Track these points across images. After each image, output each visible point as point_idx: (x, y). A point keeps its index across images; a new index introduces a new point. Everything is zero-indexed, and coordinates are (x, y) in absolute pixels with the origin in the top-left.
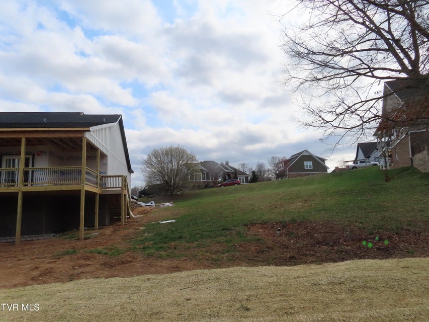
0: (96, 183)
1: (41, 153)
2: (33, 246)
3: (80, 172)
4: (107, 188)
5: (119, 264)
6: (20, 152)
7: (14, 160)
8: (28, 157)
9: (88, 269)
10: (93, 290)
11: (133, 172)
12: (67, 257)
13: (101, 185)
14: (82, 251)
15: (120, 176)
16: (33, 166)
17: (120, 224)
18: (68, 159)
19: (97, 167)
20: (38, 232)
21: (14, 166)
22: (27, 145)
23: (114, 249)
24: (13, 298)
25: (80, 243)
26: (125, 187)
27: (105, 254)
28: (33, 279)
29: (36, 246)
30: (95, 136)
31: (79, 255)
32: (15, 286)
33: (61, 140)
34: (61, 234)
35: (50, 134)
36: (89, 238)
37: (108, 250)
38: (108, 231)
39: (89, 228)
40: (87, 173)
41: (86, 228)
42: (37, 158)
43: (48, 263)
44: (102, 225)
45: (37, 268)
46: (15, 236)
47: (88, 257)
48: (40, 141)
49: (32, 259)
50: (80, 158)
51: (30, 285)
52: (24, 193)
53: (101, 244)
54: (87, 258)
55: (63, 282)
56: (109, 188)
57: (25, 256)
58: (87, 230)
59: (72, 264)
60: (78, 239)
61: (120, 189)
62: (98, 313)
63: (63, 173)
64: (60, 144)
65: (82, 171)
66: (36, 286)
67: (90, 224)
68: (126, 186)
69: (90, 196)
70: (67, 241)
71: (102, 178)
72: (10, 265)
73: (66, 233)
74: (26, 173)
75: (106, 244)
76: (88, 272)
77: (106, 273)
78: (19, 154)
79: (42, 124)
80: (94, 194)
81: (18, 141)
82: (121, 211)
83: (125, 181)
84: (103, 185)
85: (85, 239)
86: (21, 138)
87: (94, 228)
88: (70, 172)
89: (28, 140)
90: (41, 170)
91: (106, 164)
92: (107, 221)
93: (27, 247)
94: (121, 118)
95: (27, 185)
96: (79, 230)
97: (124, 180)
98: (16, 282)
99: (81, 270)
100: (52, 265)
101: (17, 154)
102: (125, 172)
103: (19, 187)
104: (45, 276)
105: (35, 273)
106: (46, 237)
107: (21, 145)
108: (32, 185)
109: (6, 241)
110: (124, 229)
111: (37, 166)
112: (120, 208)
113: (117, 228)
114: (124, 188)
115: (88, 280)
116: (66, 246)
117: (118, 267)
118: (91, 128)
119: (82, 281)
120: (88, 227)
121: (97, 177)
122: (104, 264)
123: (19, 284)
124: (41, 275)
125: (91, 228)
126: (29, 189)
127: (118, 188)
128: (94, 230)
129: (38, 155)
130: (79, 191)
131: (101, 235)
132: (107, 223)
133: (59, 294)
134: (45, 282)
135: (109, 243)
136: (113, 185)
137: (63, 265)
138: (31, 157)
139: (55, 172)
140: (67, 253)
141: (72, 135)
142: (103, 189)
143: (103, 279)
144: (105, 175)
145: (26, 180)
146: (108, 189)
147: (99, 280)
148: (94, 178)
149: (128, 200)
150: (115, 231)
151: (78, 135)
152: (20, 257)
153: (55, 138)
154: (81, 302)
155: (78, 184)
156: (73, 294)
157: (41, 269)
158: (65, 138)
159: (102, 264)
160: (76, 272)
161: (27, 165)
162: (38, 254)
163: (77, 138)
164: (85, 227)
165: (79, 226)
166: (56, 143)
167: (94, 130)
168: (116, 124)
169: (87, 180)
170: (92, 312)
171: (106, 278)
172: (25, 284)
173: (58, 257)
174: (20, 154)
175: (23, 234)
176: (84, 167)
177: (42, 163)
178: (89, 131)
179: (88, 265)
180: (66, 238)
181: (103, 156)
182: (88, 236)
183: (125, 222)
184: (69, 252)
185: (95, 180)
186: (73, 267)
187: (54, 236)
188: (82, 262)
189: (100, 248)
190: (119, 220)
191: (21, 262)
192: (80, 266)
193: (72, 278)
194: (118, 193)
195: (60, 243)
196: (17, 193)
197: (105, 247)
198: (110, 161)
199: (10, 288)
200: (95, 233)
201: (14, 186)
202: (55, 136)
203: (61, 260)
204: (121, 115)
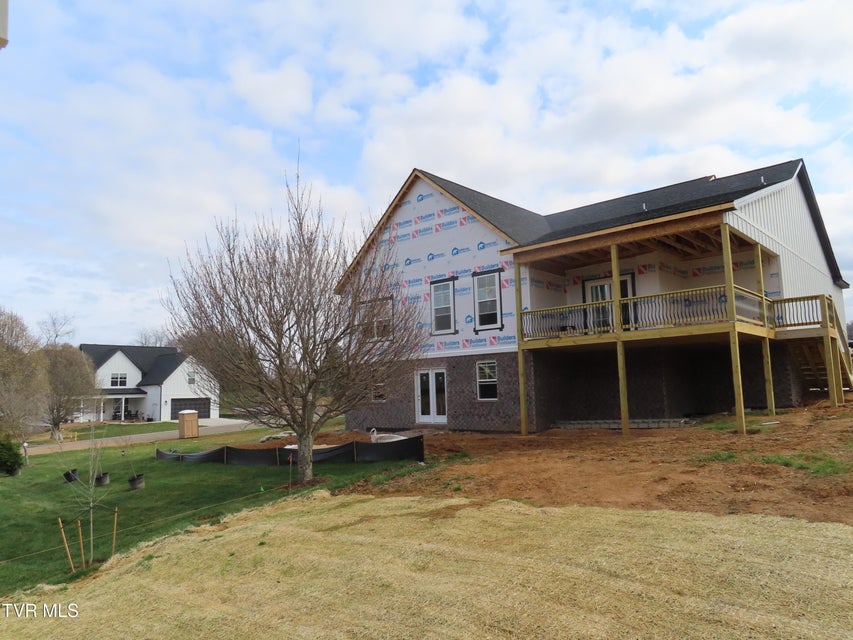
0: (761, 318)
1: (645, 268)
2: (653, 439)
3: (723, 298)
4: (787, 326)
5: (840, 494)
6: (611, 272)
7: (602, 287)
8: (624, 278)
9: (765, 495)
10: (783, 541)
11: (847, 286)
12: (718, 466)
13: (772, 320)
14: (746, 456)
15: (816, 297)
16: (634, 294)
17: (828, 404)
18: (695, 275)
19: (759, 282)
20: (657, 414)
21: (603, 298)
22: (620, 257)
23: (820, 459)
24: (632, 527)
25: (742, 440)
26: (832, 320)
27: (802, 468)
28: (659, 498)
29: (657, 439)
30: (746, 218)
31: (743, 465)
32: (633, 505)
33: (678, 238)
34: (699, 420)
35: (658, 230)
36: (757, 432)
37: (807, 458)
38: (801, 418)
39: (754, 412)
40: (739, 298)
41: (749, 410)
42: (639, 279)
43: (683, 473)
44: (784, 404)
45: (665, 479)
46: (620, 419)
47: (762, 469)
48: (641, 247)
49: (653, 462)
50: (721, 268)
51: (657, 508)
52: (626, 344)
53: (786, 446)
54: (761, 473)
55: (717, 514)
56: (791, 325)
57: (641, 455)
58: (752, 414)
59: (730, 480)
60: (736, 432)
61: (818, 326)
62: (801, 591)
63: (688, 302)
64: (678, 246)
65: (727, 295)
66: (668, 512)
67: (756, 403)
68: (834, 319)
69: (750, 344)
70: (712, 434)
71: (772, 304)
72: (620, 468)
73: (708, 418)
74: (624, 308)
75: (799, 447)
76: (767, 502)
77: (810, 508)
78: (609, 275)
79: (640, 214)
80: (759, 340)
81: (604, 255)
82: (826, 375)
83: (831, 306)
84: (776, 321)
85: (751, 432)
86: (609, 247)
87: (765, 411)
88: (702, 300)
89: (621, 249)
90: (649, 299)
91: (778, 275)
92: (794, 398)
93: (642, 440)
94: (803, 166)
95: (629, 330)
96: (735, 414)
97: (828, 305)
98: (634, 499)
99: (750, 495)
100: (691, 478)
101: (606, 277)
102: (826, 286)
103: (617, 335)
104: (680, 496)
105: (663, 488)
106: (672, 425)
107: (610, 260)
108: (636, 329)
109: (606, 426)
110: (840, 418)
111: (642, 292)
112: (825, 369)
113: (821, 412)
114: (829, 324)
115: (769, 519)
116: (714, 443)
117: (839, 501)
118: (737, 203)
119: (758, 518)
120: (753, 408)
121: (761, 304)
122: (803, 489)
123: (638, 503)
124: (673, 493)
125: (759, 411)
126: (633, 335)
127: (814, 323)
128: (767, 415)
129: (641, 272)
130: (726, 335)
131: (784, 425)
132: (794, 402)
133: (712, 536)
134: (682, 508)
135: (807, 445)
136: (800, 319)
137: (714, 479)
138: (628, 278)
139: (674, 301)
140: (716, 458)
141: (698, 225)
142: (777, 329)
143: (804, 521)
144: (776, 298)
145: (626, 321)
146: (788, 328)
147: (795, 523)
148: (754, 306)
149: (843, 350)
150: (816, 419)
151: (712, 222)
152: (634, 456)
153: (666, 236)
154: (761, 561)
155: (720, 321)
156: (741, 541)
157: (670, 482)
158: (684, 233)
159: (797, 489)
160: (740, 497)
161: (624, 294)
162: (663, 455)
163: (708, 229)
164: (745, 408)
165: (734, 405)
166: (670, 246)
167: (742, 204)
168: (792, 183)
169: (740, 312)
170: (788, 588)
171: (812, 520)
172: (648, 506)
173: (702, 464)
174: (611, 276)
175: (632, 416)
176: (732, 285)
177: (649, 287)
178: (733, 209)
179: (765, 487)
180: (710, 429)
181: (770, 258)
182: (754, 427)
183: (840, 401)
184: (720, 456)
185: (756, 310)
186: (733, 486)
187: (686, 423)
188: (751, 479)
189: (786, 455)
190: (826, 395)
191: (636, 465)
192: (748, 487)
193: (733, 508)
194: (815, 335)
195: (700, 437)
196: (615, 343)
197: (796, 453)
198: (787, 267)
199: (624, 508)
200: (769, 422)
201: (608, 332)
202: (666, 233)
203: (707, 469)
204: (802, 160)
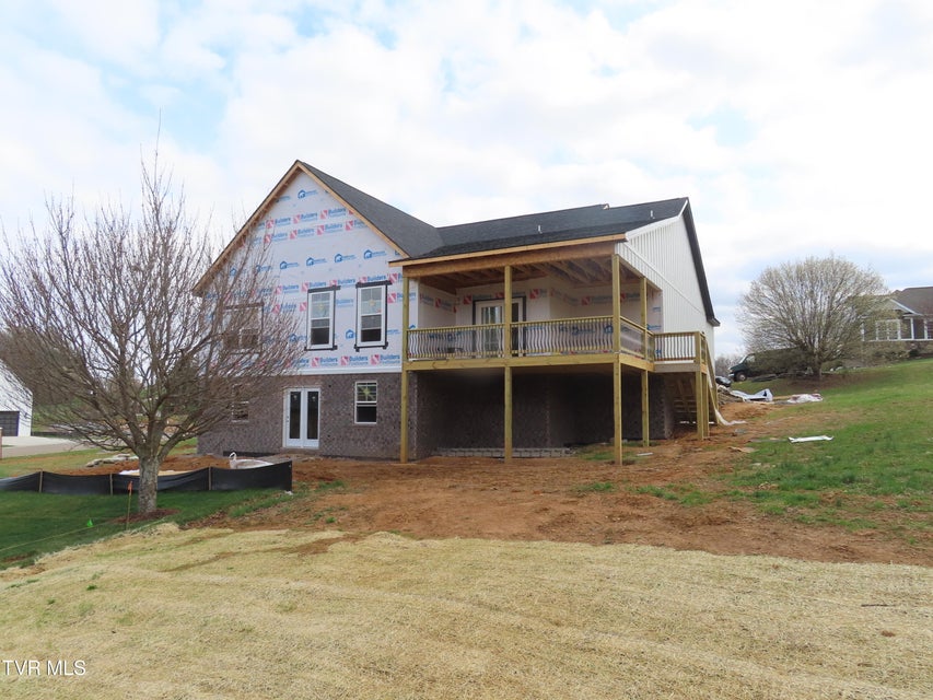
0: (642, 350)
1: (536, 293)
2: (534, 469)
3: (609, 328)
4: (665, 359)
5: (703, 523)
6: (503, 294)
7: (493, 309)
8: (516, 301)
9: (638, 524)
10: (653, 570)
11: (718, 324)
12: (596, 497)
13: (652, 354)
14: (622, 486)
15: (692, 334)
16: (524, 319)
17: (694, 437)
18: (584, 303)
19: (643, 315)
20: (538, 443)
21: (493, 320)
22: (513, 280)
23: (688, 490)
24: (513, 559)
25: (617, 471)
26: (703, 358)
27: (671, 498)
28: (540, 528)
29: (539, 469)
30: (635, 250)
31: (620, 495)
32: (514, 537)
33: (570, 264)
34: (579, 450)
35: (551, 255)
36: (632, 463)
37: (676, 490)
38: (672, 450)
39: (630, 442)
40: (624, 329)
41: (626, 441)
42: (530, 303)
43: (564, 503)
44: (657, 437)
45: (546, 509)
46: (503, 447)
47: (637, 500)
48: (534, 270)
49: (535, 493)
50: (610, 298)
51: (538, 540)
52: (514, 369)
53: (658, 477)
54: (635, 504)
55: (594, 544)
56: (668, 359)
57: (523, 485)
58: (629, 445)
59: (607, 511)
60: (613, 463)
61: (692, 361)
62: (667, 617)
63: (576, 330)
64: (570, 273)
65: (614, 325)
66: (548, 543)
67: (632, 434)
68: (706, 355)
69: (632, 376)
70: (591, 464)
71: (654, 336)
72: (501, 498)
73: (589, 448)
74: (514, 332)
75: (669, 479)
76: (641, 532)
77: (678, 539)
78: (501, 297)
79: (535, 236)
80: (641, 371)
81: (499, 273)
82: (695, 409)
83: (704, 343)
84: (656, 355)
85: (626, 463)
86: (503, 268)
87: (640, 442)
88: (589, 329)
89: (515, 270)
90: (538, 325)
91: (659, 309)
92: (667, 430)
93: (523, 469)
94: (688, 206)
95: (517, 355)
96: (613, 445)
97: (702, 342)
98: (515, 531)
99: (625, 525)
100: (570, 508)
101: (498, 299)
102: (699, 323)
103: (506, 361)
104: (560, 527)
105: (544, 519)
106: (554, 454)
107: (503, 281)
108: (524, 355)
109: (489, 454)
110: (705, 450)
111: (531, 318)
112: (695, 404)
113: (689, 445)
114: (702, 360)
115: (642, 548)
116: (593, 474)
117: (702, 530)
118: (629, 235)
119: (631, 547)
120: (629, 440)
121: (643, 337)
122: (671, 519)
123: (519, 534)
124: (553, 524)
125: (634, 442)
126: (521, 362)
127: (689, 359)
128: (642, 446)
129: (532, 296)
130: (611, 365)
131: (657, 457)
132: (666, 435)
133: (589, 566)
134: (561, 539)
135: (676, 477)
136: (677, 354)
137: (592, 510)
138: (520, 302)
139: (562, 329)
140: (596, 489)
141: (590, 253)
142: (656, 363)
143: (671, 550)
144: (657, 332)
145: (515, 346)
146: (666, 362)
147: (663, 551)
148: (636, 338)
149: (711, 386)
150: (685, 451)
151: (603, 252)
152: (516, 486)
153: (560, 262)
154: (632, 589)
155: (606, 352)
156: (615, 570)
157: (551, 512)
158: (578, 260)
159: (667, 519)
160: (616, 527)
161: (515, 318)
162: (544, 485)
163: (600, 258)
164: (623, 439)
165: (613, 436)
166: (561, 272)
167: (632, 237)
168: (678, 219)
169: (625, 343)
170: (656, 614)
171: (679, 548)
172: (529, 538)
173: (580, 494)
174: (503, 298)
175: (515, 444)
176: (617, 315)
177: (540, 312)
178: (624, 240)
179: (639, 517)
180: (590, 459)
181: (654, 291)
182: (630, 458)
183: (706, 434)
184: (598, 486)
185: (639, 342)
186: (609, 516)
187: (567, 452)
188: (626, 509)
189: (658, 485)
190: (694, 428)
191: (518, 495)
192: (623, 517)
193: (610, 538)
194: (688, 370)
195: (580, 467)
196: (504, 368)
197: (667, 484)
198: (668, 301)
199: (506, 539)
200: (644, 453)
201: (496, 356)
202: (560, 258)
203: (586, 499)
204: (687, 198)
